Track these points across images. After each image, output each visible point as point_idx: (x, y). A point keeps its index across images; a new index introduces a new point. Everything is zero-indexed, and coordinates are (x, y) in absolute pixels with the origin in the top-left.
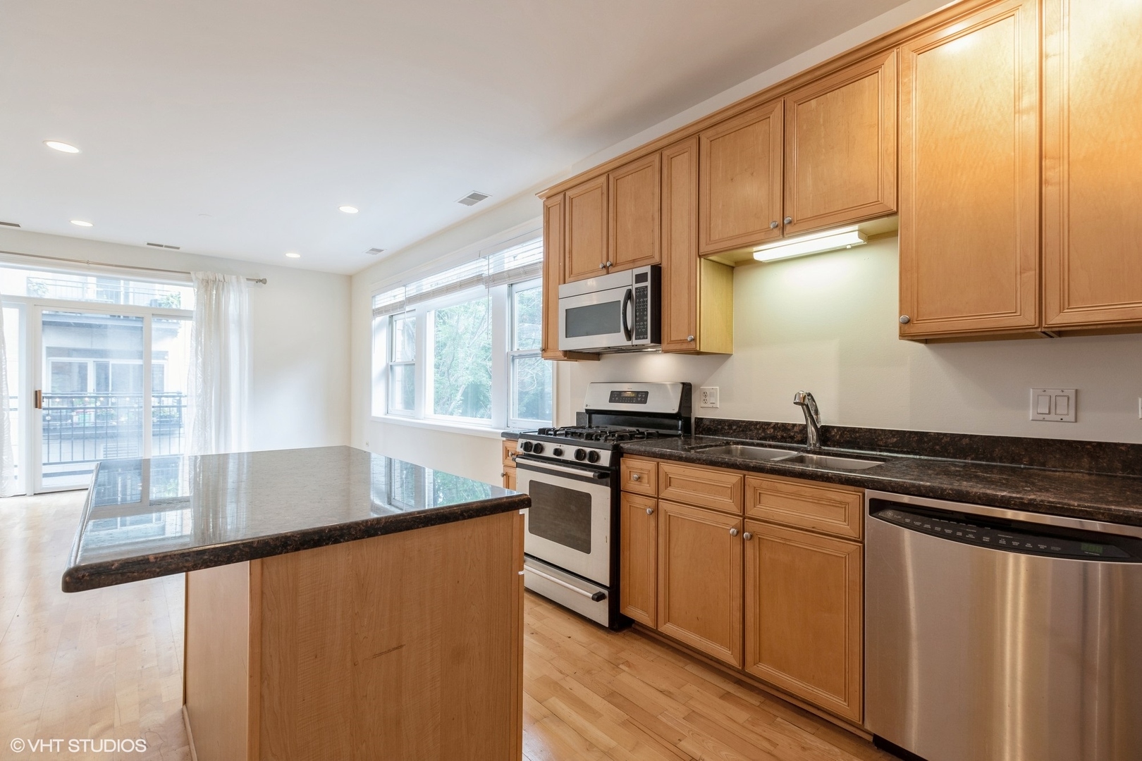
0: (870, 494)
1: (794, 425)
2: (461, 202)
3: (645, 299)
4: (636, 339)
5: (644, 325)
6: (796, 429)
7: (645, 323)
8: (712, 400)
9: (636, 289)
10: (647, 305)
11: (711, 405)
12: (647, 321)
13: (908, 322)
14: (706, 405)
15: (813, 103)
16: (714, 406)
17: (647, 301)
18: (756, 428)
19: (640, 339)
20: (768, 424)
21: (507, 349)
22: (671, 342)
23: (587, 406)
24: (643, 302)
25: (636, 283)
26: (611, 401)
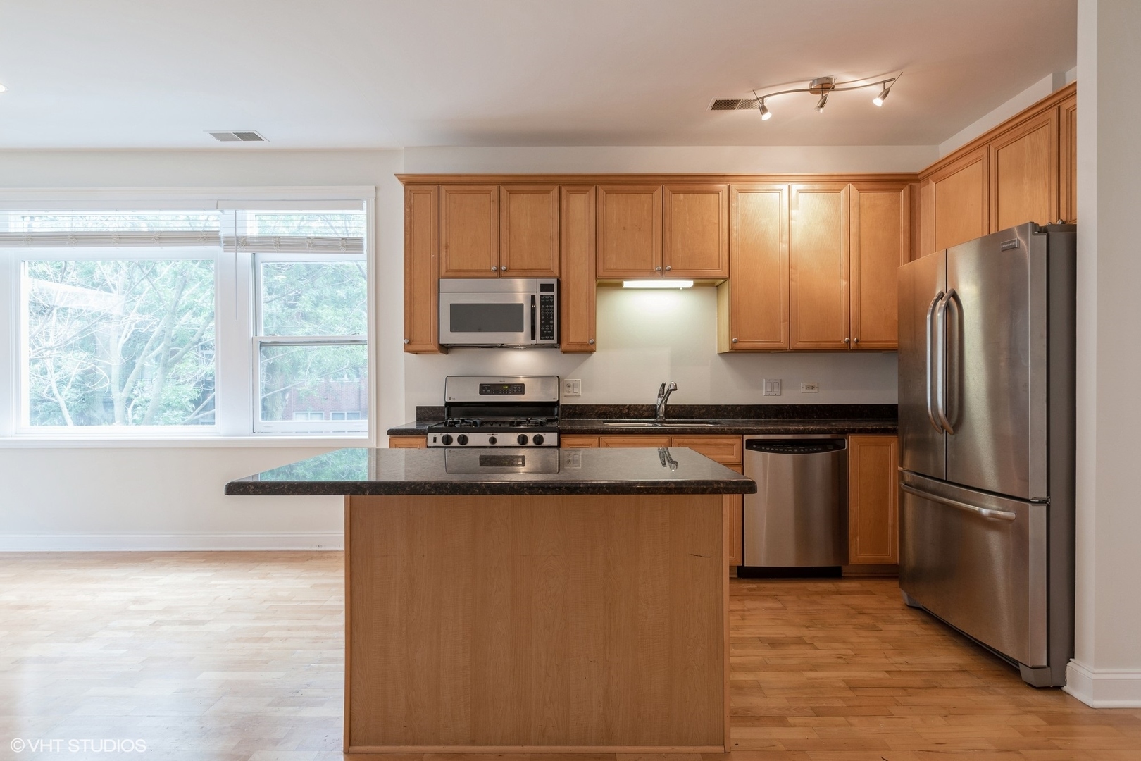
0: (746, 437)
1: (643, 406)
2: (212, 134)
3: (551, 306)
4: (541, 339)
5: (550, 327)
6: (644, 408)
7: (552, 326)
8: (576, 390)
9: (541, 296)
10: (553, 311)
11: (574, 394)
12: (553, 324)
13: (736, 342)
14: (569, 394)
15: (682, 196)
16: (577, 394)
17: (553, 308)
18: (614, 410)
19: (545, 339)
20: (624, 406)
21: (252, 334)
22: (570, 343)
23: (450, 399)
24: (549, 308)
25: (542, 290)
26: (481, 393)
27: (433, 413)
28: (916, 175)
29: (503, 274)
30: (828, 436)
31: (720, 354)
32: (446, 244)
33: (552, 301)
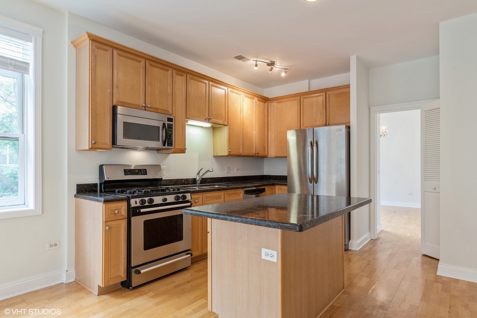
0: (244, 189)
3: (172, 130)
4: (167, 146)
5: (171, 140)
7: (172, 140)
8: (163, 172)
9: (168, 124)
10: (172, 132)
12: (172, 139)
13: (230, 152)
16: (164, 174)
18: (179, 181)
19: (169, 146)
20: (183, 179)
22: (176, 149)
23: (108, 178)
24: (171, 130)
25: (168, 121)
26: (125, 174)
27: (88, 188)
28: (269, 98)
29: (147, 109)
30: (254, 188)
31: (214, 157)
32: (117, 85)
33: (172, 127)
